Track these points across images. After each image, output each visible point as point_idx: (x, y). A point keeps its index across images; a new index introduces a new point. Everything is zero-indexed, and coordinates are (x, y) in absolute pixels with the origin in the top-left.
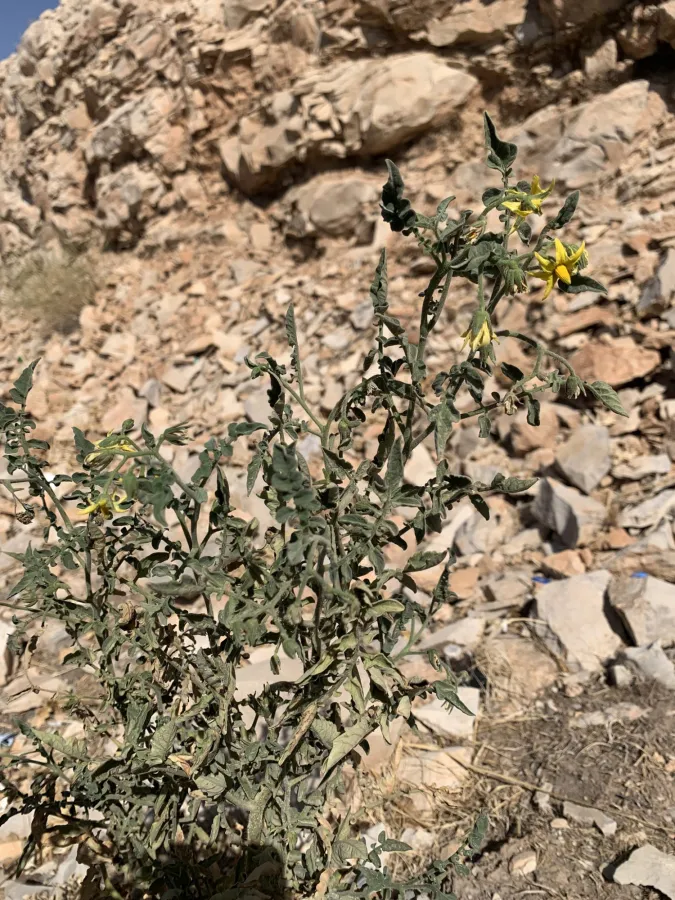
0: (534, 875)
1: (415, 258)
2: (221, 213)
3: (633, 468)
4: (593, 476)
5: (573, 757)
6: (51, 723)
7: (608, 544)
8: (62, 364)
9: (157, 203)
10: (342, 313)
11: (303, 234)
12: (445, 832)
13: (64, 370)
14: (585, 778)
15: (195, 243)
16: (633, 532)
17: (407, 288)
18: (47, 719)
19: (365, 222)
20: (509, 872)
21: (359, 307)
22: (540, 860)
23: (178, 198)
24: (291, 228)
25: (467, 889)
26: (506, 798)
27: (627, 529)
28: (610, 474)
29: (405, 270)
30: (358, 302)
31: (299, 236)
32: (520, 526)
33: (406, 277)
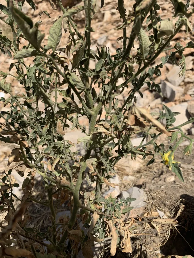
0: (174, 182)
1: (117, 23)
2: (54, 15)
3: (191, 79)
4: (178, 81)
5: (180, 153)
6: (5, 159)
7: (184, 99)
8: (5, 62)
9: (33, 13)
10: (94, 41)
11: (81, 19)
12: (137, 177)
13: (5, 64)
14: (185, 158)
15: (46, 24)
16: (192, 96)
17: (115, 32)
18: (4, 158)
19: (101, 14)
20: (165, 181)
21: (100, 38)
22: (175, 178)
23: (40, 11)
24: (77, 17)
25: (151, 186)
26: (158, 166)
27: (190, 95)
28: (183, 81)
29: (114, 27)
30: (99, 37)
31: (80, 20)
32: (154, 98)
33: (115, 29)
